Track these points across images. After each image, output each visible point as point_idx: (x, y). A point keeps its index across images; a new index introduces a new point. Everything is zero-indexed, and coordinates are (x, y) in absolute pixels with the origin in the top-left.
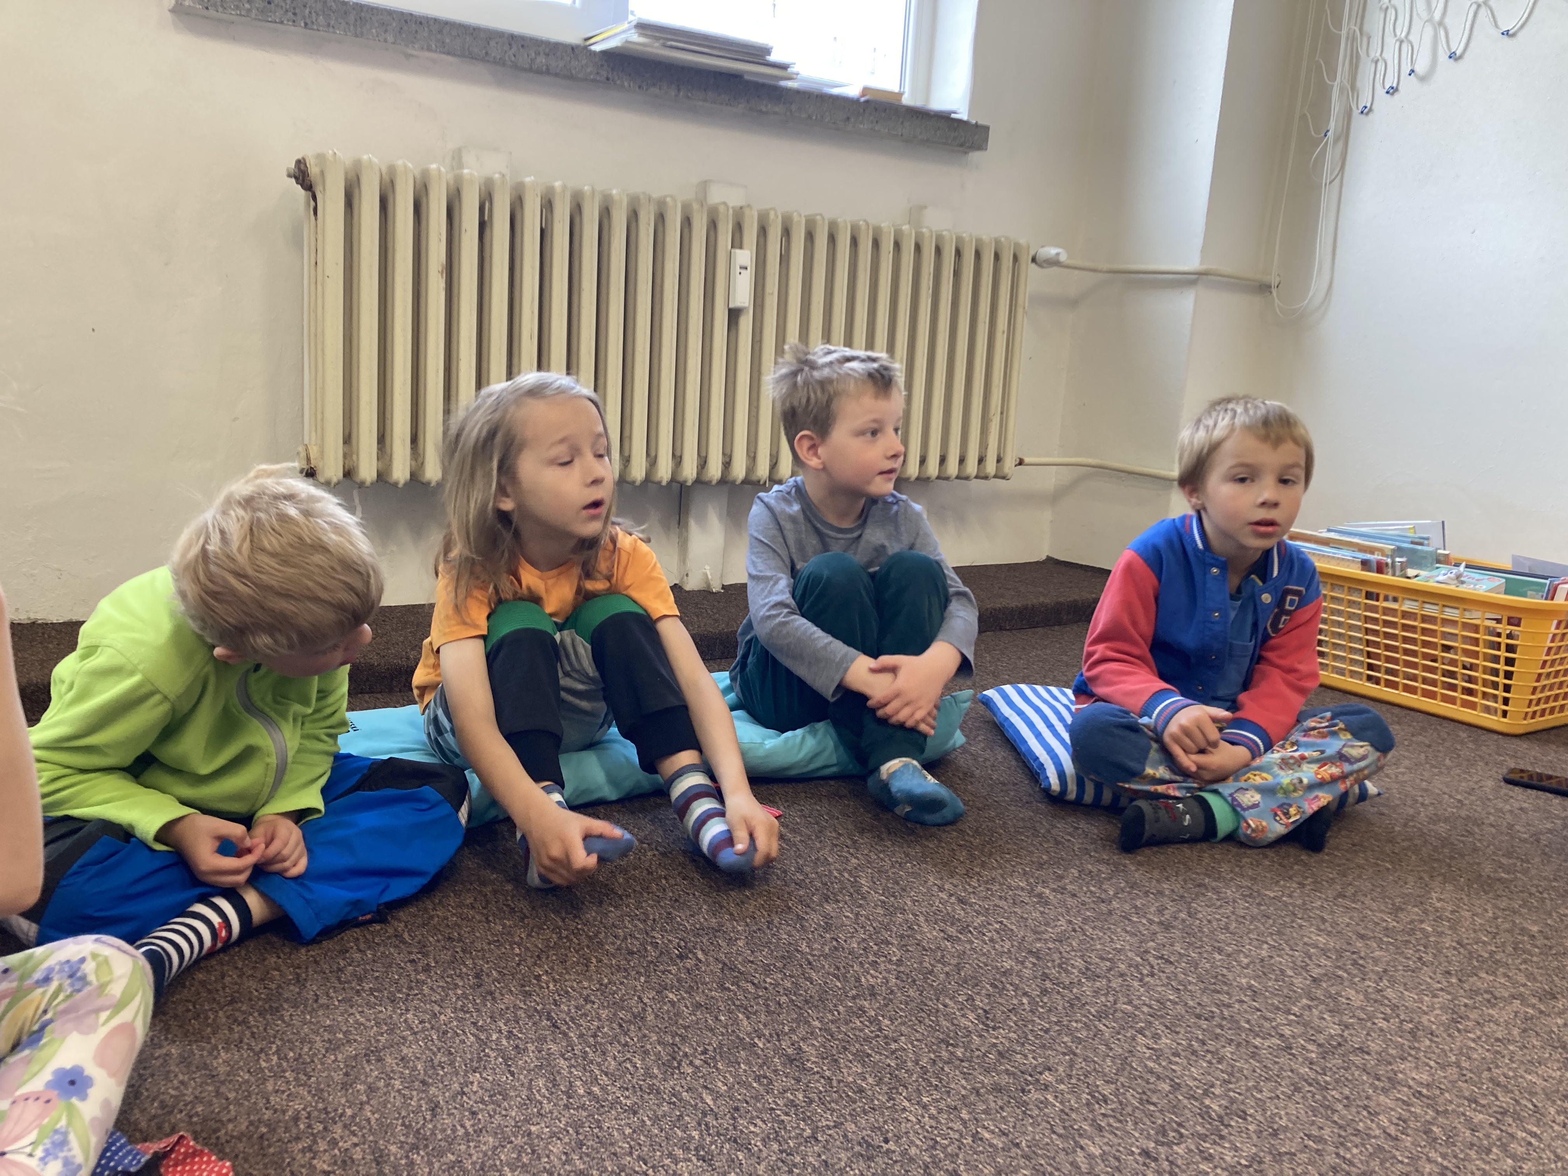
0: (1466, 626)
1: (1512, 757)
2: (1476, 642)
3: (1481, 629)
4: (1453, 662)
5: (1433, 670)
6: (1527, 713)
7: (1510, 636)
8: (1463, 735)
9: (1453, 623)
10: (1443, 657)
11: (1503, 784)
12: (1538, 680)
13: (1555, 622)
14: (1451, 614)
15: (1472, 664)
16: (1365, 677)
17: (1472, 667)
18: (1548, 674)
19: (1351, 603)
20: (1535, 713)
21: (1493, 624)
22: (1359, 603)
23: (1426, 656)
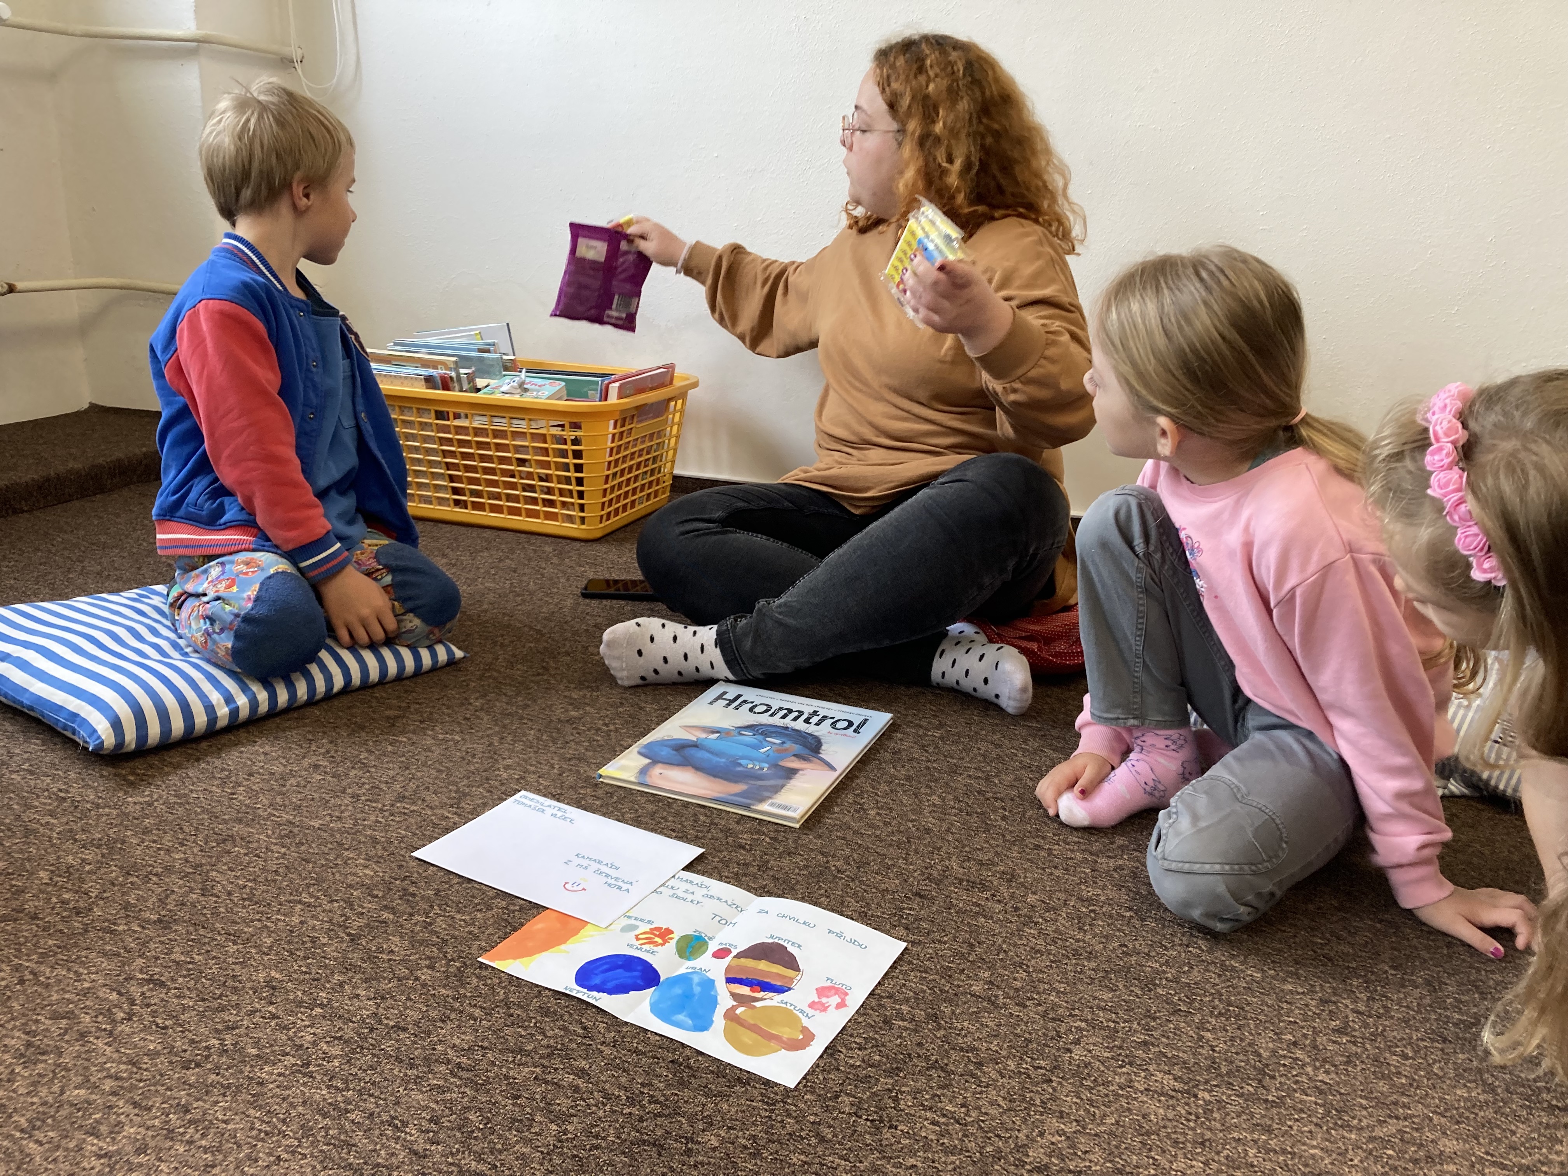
0: (535, 437)
1: (591, 566)
2: (545, 452)
3: (548, 438)
4: (530, 476)
5: (513, 486)
6: (602, 516)
7: (575, 442)
8: (548, 549)
9: (522, 435)
10: (520, 471)
11: (581, 600)
12: (606, 483)
13: (612, 422)
14: (520, 425)
15: (547, 475)
16: (452, 503)
17: (547, 479)
18: (615, 475)
19: (424, 426)
20: (609, 514)
21: (556, 431)
22: (431, 424)
23: (504, 473)
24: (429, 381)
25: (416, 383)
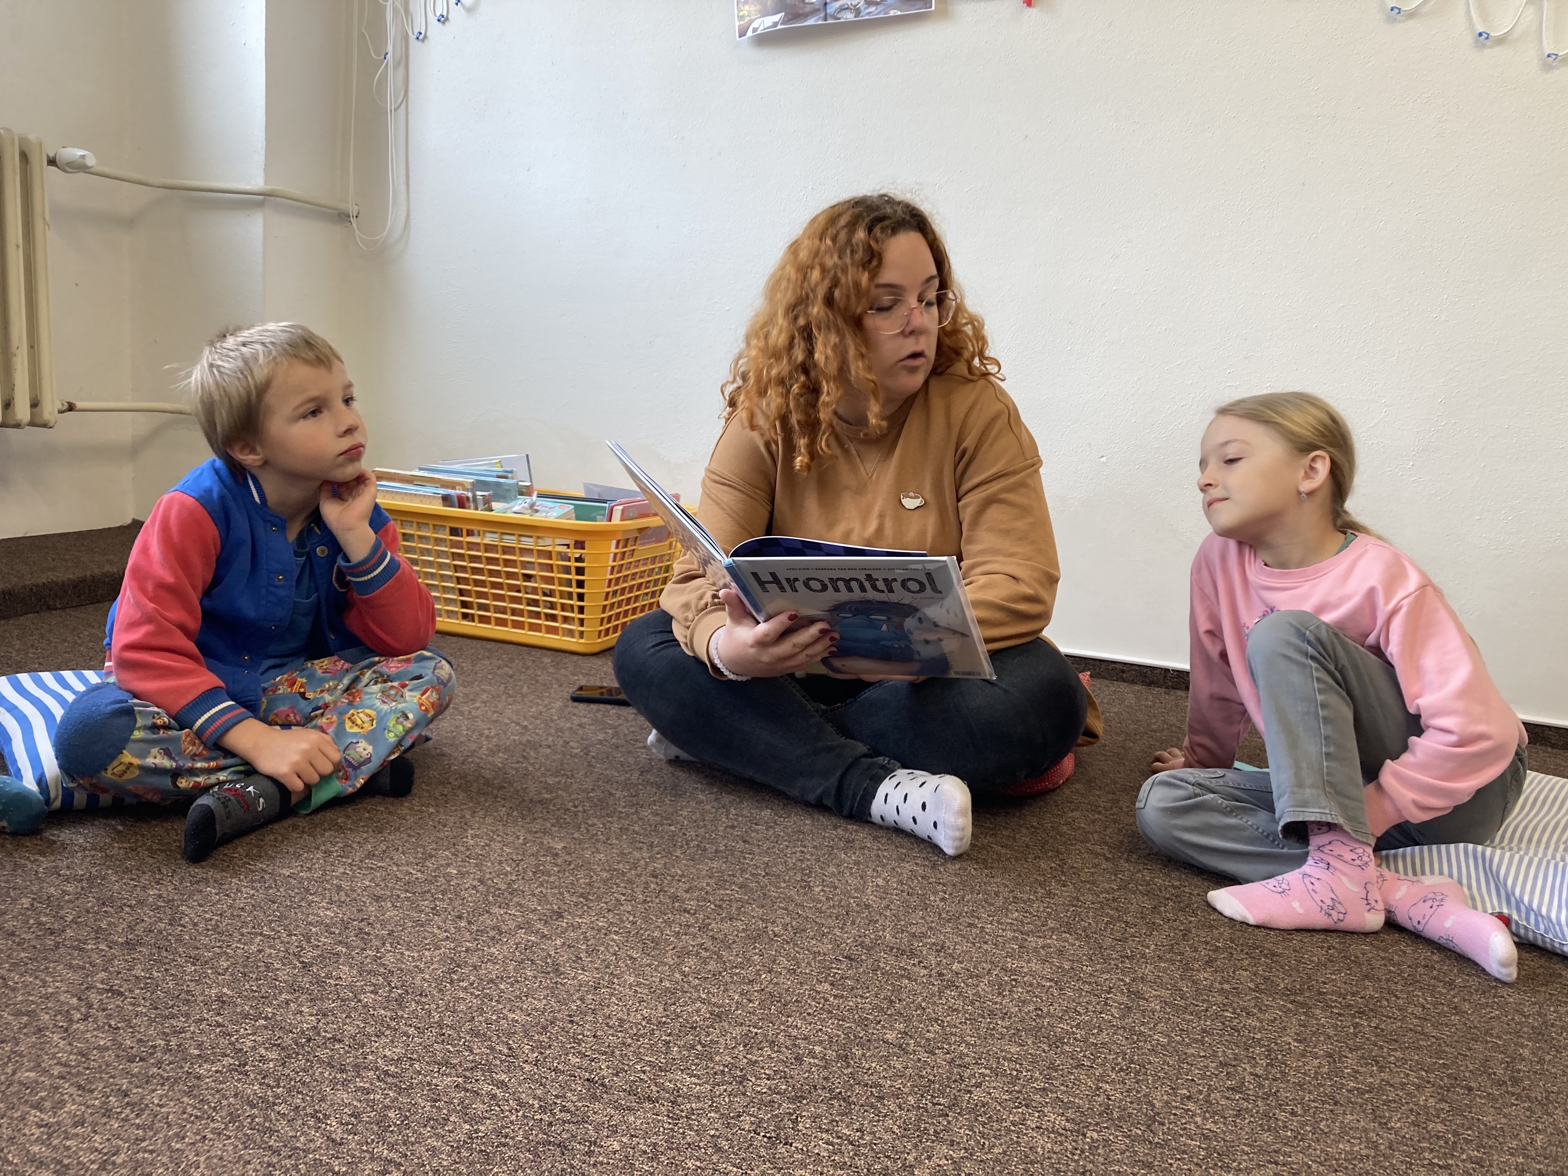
0: (542, 554)
1: (584, 675)
2: (550, 568)
3: (554, 555)
4: (534, 591)
5: (517, 600)
6: (600, 632)
7: (578, 560)
8: (547, 660)
9: (529, 551)
10: (526, 587)
11: (570, 703)
12: (606, 599)
13: (614, 542)
14: (528, 543)
15: (551, 590)
16: (460, 616)
17: (551, 594)
19: (438, 541)
20: (608, 630)
21: (564, 549)
22: (445, 540)
23: (510, 588)
24: (446, 500)
25: (435, 501)
